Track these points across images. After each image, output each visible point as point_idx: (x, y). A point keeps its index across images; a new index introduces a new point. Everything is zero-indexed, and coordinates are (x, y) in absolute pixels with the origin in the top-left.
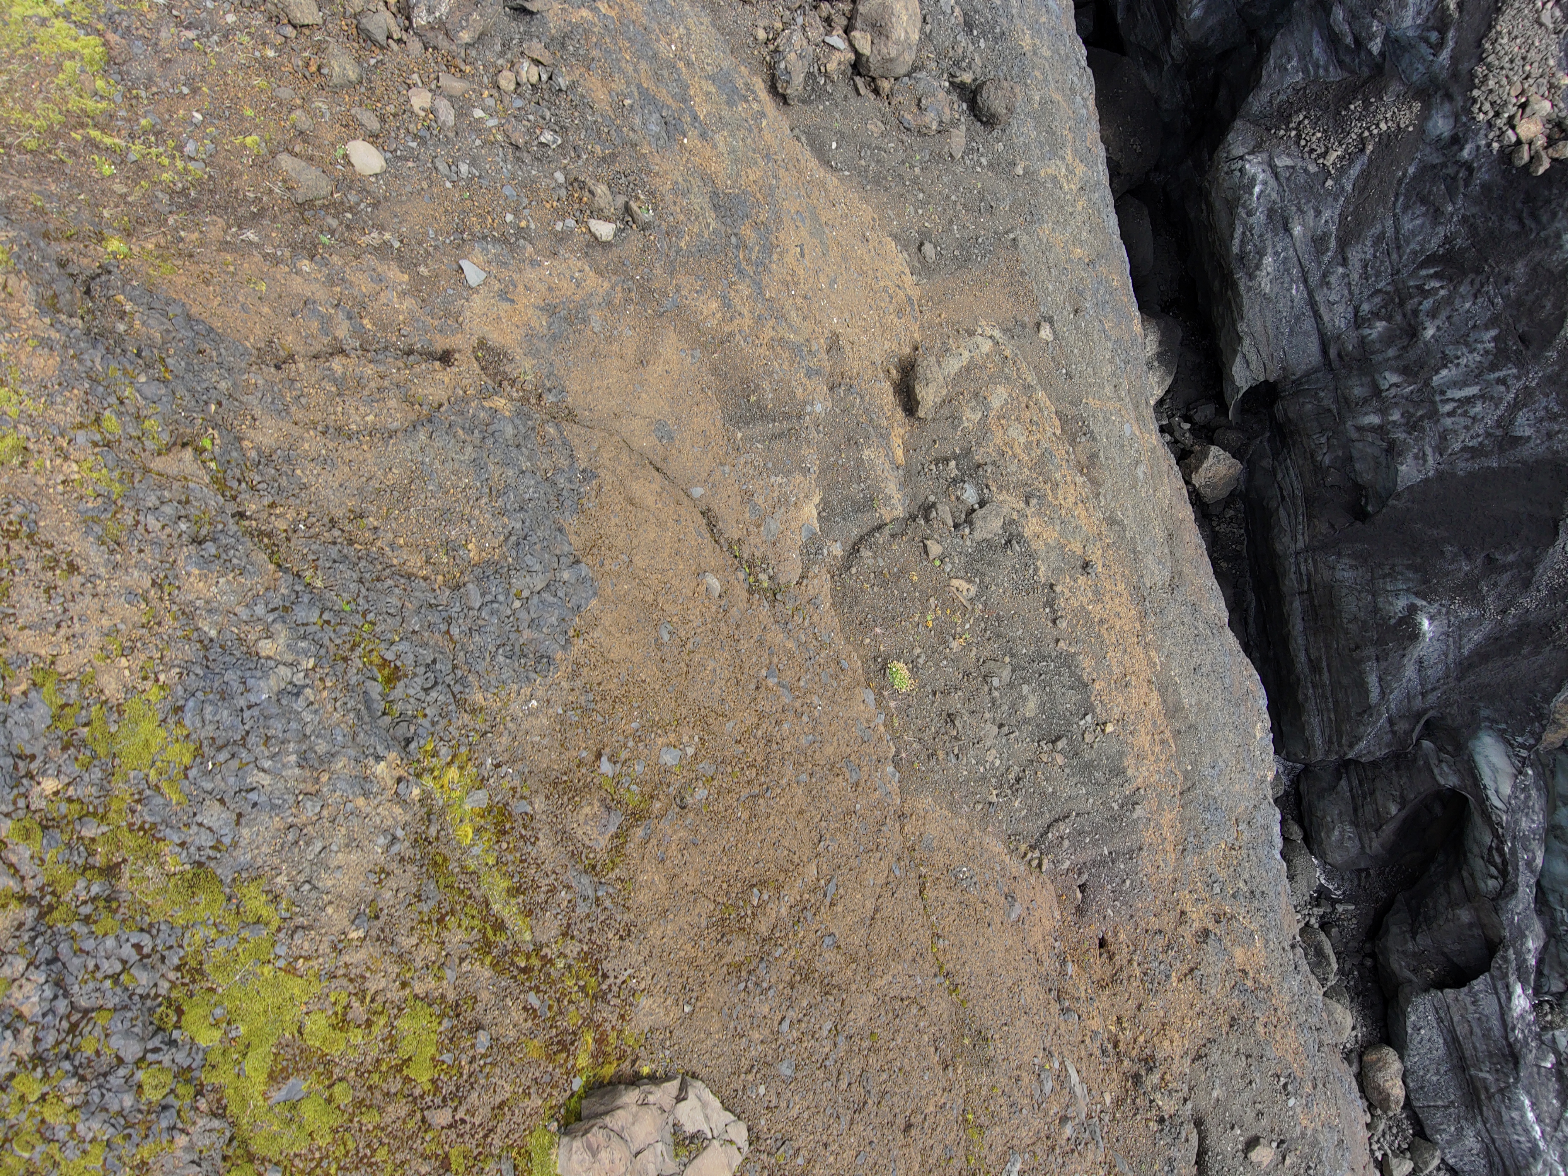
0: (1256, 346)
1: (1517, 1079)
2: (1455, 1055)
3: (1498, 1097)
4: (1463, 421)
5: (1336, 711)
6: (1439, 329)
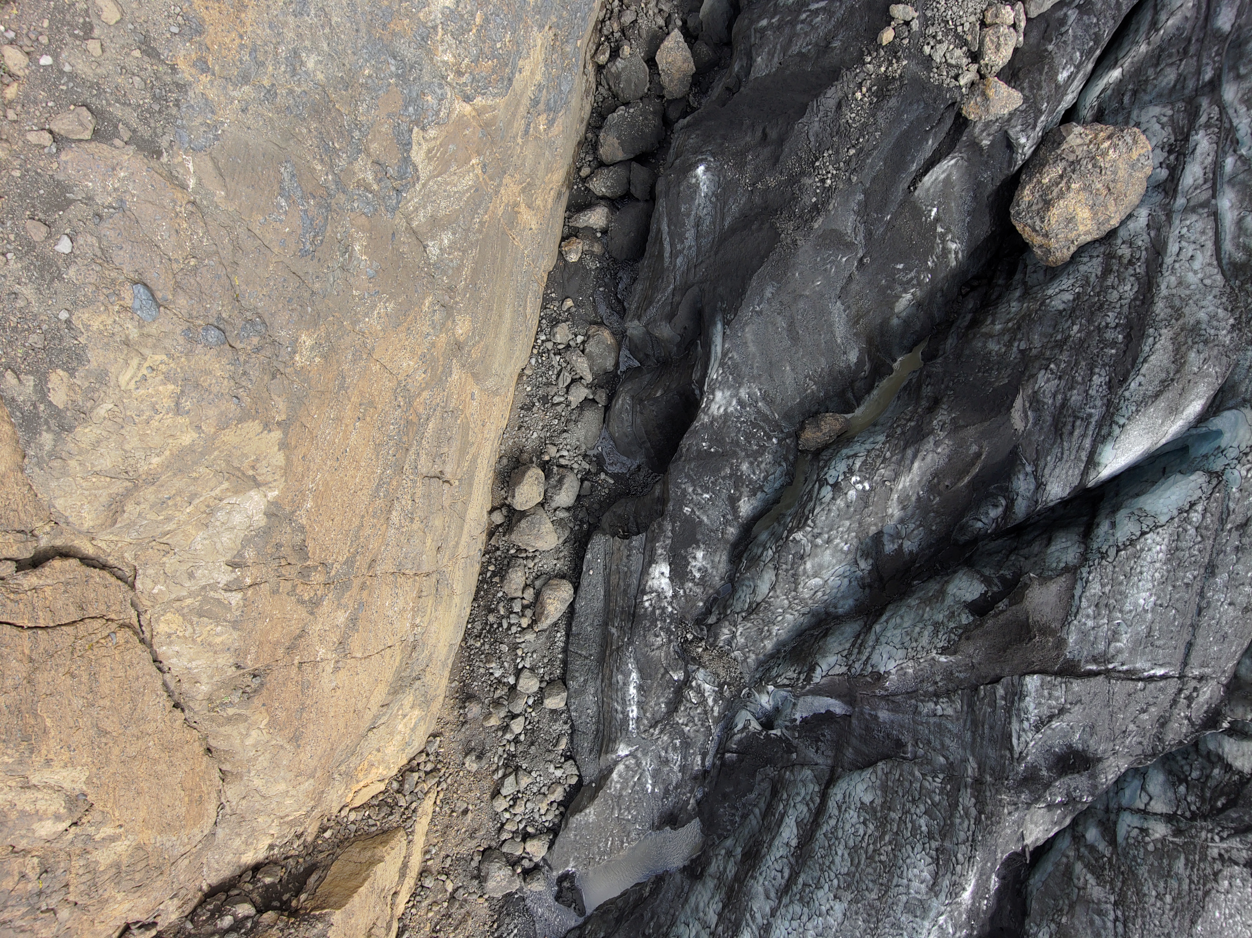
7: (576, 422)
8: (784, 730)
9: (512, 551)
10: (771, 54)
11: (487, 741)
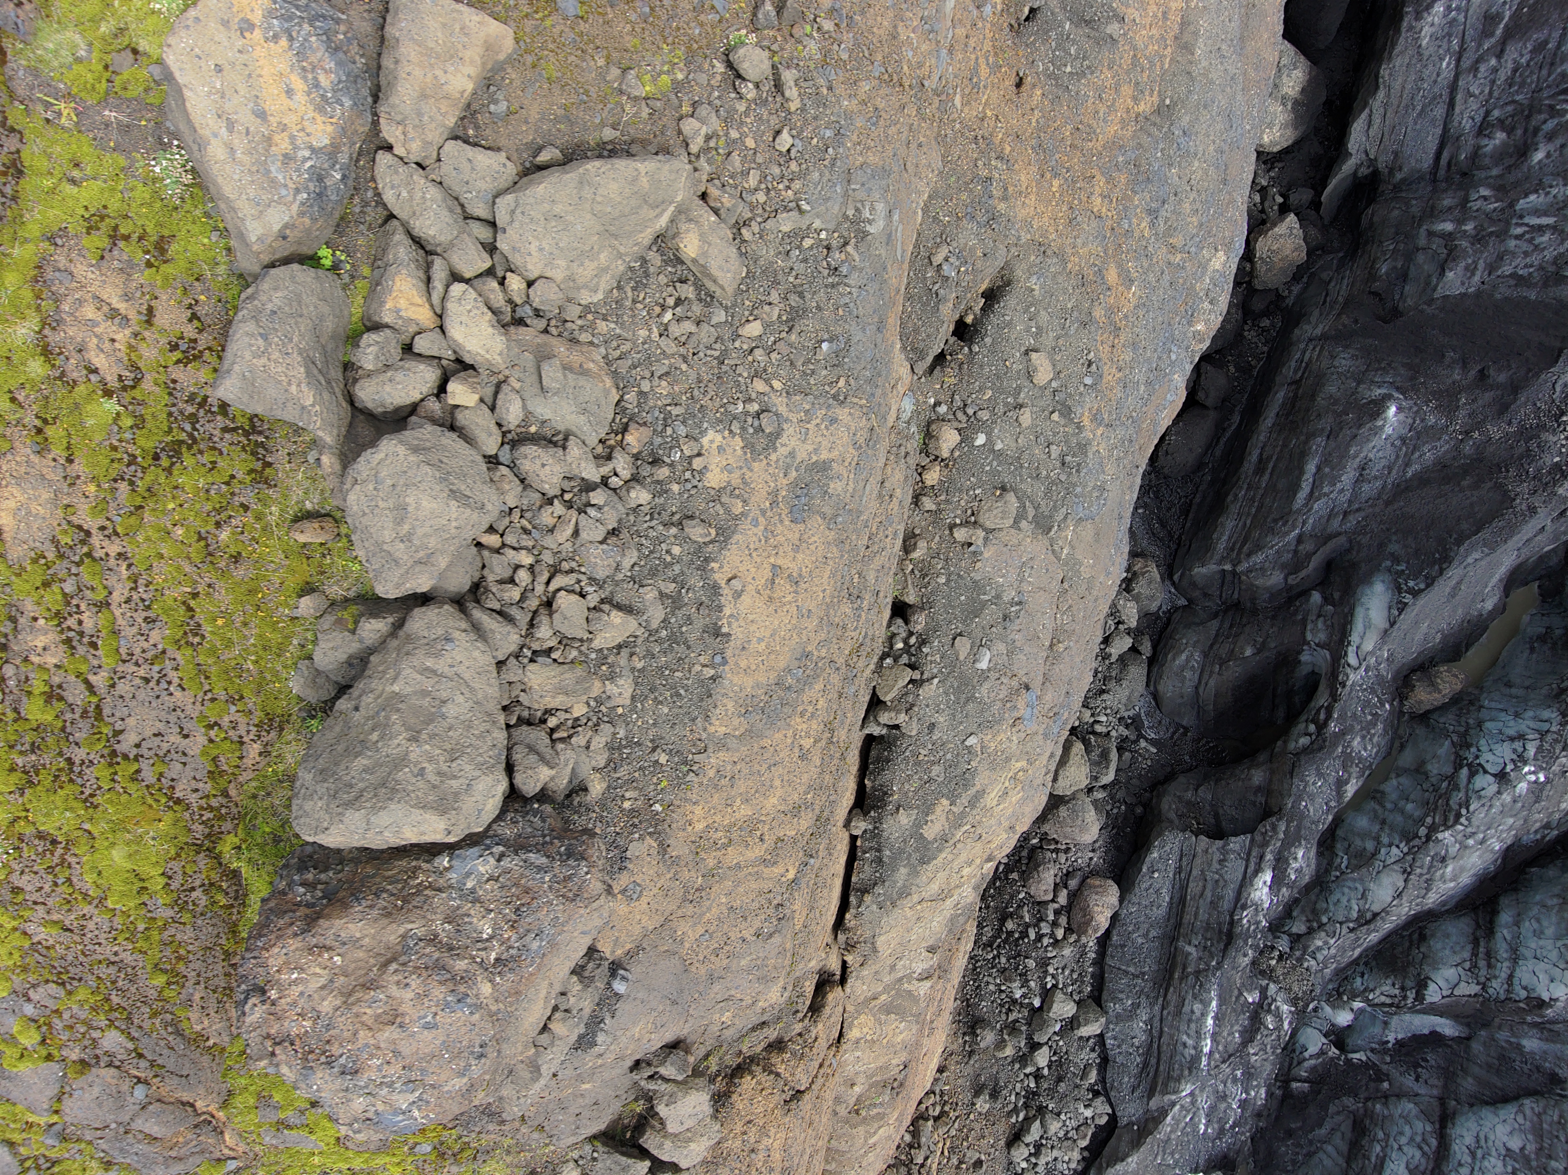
0: (1386, 105)
1: (1220, 965)
2: (1172, 921)
3: (1191, 979)
4: (1525, 246)
5: (1255, 516)
6: (1548, 155)
7: (1119, 680)
8: (1369, 1054)
9: (1035, 841)
10: (1471, 270)
11: (1002, 1075)
